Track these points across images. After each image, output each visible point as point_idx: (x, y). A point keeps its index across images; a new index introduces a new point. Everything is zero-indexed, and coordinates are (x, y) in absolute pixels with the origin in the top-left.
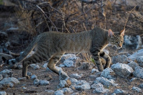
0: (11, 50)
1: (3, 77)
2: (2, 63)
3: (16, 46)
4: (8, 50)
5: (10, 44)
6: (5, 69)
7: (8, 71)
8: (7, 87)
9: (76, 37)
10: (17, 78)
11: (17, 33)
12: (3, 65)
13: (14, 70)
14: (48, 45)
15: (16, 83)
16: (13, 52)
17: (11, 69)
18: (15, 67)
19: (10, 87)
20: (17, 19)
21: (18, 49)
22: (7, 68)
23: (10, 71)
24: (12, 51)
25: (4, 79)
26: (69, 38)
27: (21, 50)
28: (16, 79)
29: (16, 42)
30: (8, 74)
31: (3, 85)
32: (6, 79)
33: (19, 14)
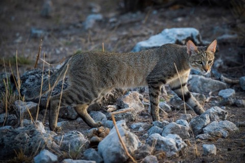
0: (225, 74)
1: (211, 120)
2: (209, 96)
3: (233, 66)
4: (219, 74)
5: (222, 63)
6: (213, 106)
7: (220, 110)
8: (217, 136)
9: (135, 59)
10: (234, 122)
11: (235, 43)
12: (211, 99)
13: (229, 108)
14: (90, 75)
15: (232, 130)
16: (227, 77)
17: (224, 106)
18: (230, 103)
19: (223, 137)
20: (235, 20)
21: (236, 72)
22: (216, 105)
23: (223, 110)
24: (227, 75)
25: (212, 123)
26: (124, 61)
27: (242, 73)
28: (232, 123)
29: (233, 60)
30: (219, 115)
31: (210, 134)
32: (215, 122)
33: (239, 11)
